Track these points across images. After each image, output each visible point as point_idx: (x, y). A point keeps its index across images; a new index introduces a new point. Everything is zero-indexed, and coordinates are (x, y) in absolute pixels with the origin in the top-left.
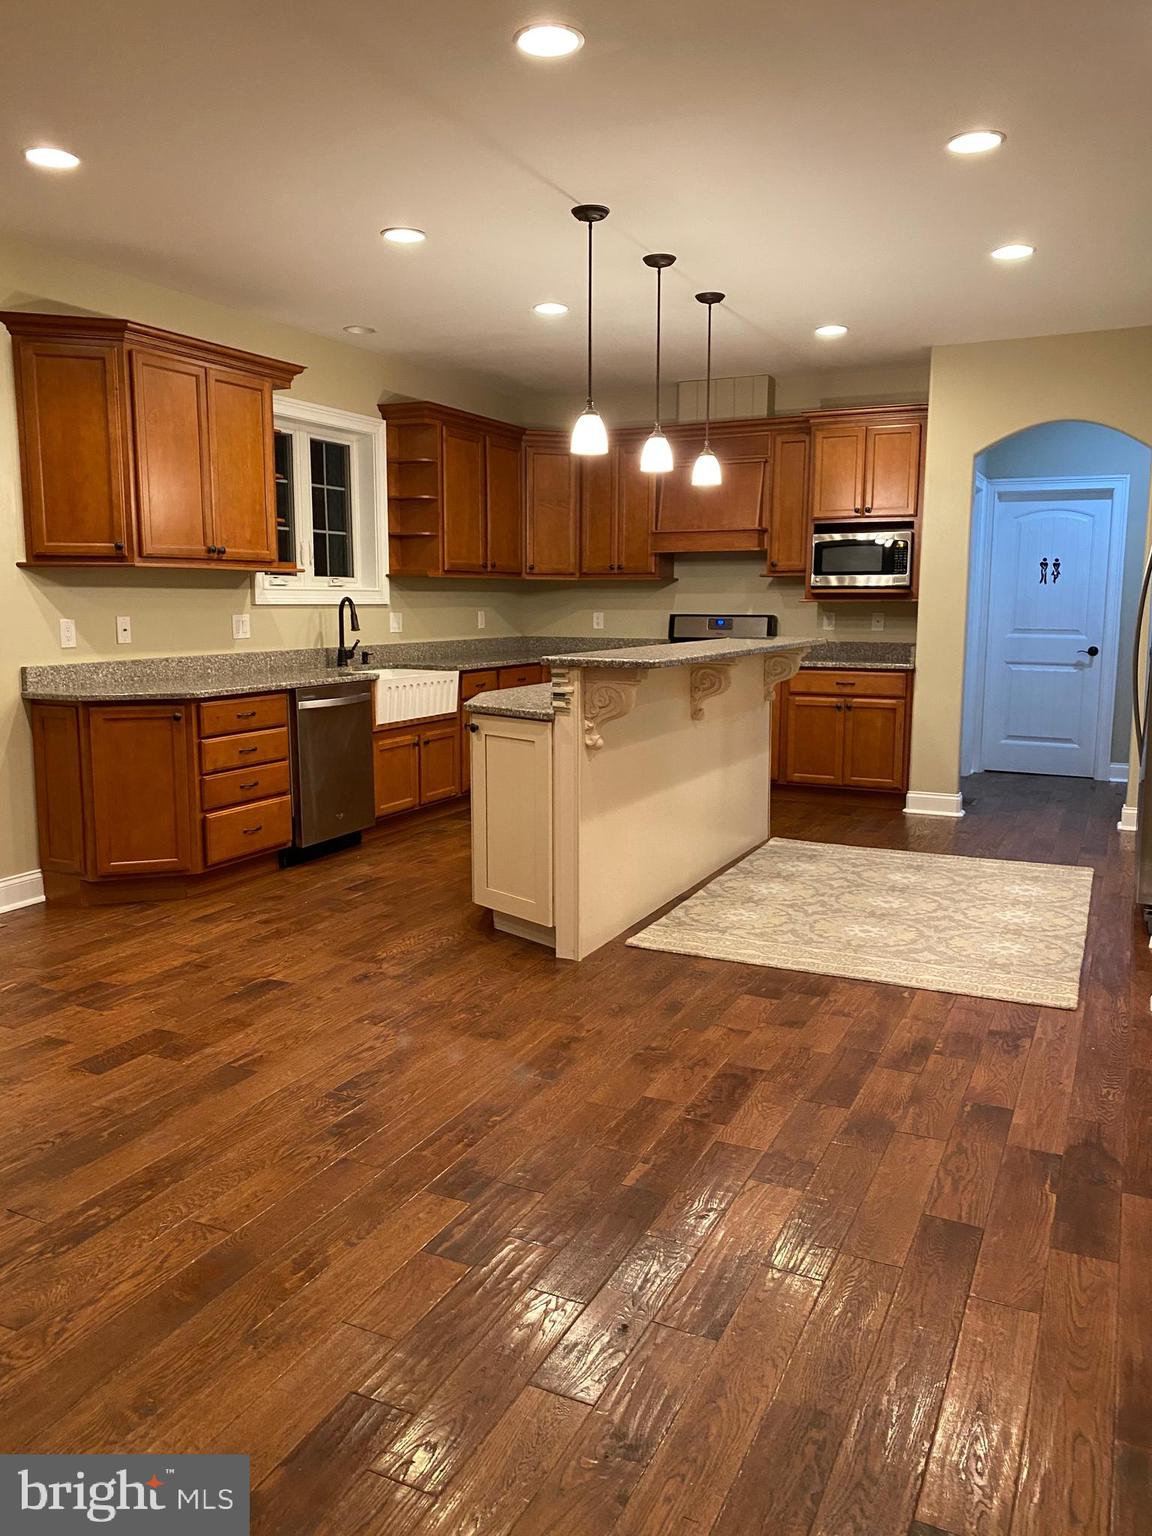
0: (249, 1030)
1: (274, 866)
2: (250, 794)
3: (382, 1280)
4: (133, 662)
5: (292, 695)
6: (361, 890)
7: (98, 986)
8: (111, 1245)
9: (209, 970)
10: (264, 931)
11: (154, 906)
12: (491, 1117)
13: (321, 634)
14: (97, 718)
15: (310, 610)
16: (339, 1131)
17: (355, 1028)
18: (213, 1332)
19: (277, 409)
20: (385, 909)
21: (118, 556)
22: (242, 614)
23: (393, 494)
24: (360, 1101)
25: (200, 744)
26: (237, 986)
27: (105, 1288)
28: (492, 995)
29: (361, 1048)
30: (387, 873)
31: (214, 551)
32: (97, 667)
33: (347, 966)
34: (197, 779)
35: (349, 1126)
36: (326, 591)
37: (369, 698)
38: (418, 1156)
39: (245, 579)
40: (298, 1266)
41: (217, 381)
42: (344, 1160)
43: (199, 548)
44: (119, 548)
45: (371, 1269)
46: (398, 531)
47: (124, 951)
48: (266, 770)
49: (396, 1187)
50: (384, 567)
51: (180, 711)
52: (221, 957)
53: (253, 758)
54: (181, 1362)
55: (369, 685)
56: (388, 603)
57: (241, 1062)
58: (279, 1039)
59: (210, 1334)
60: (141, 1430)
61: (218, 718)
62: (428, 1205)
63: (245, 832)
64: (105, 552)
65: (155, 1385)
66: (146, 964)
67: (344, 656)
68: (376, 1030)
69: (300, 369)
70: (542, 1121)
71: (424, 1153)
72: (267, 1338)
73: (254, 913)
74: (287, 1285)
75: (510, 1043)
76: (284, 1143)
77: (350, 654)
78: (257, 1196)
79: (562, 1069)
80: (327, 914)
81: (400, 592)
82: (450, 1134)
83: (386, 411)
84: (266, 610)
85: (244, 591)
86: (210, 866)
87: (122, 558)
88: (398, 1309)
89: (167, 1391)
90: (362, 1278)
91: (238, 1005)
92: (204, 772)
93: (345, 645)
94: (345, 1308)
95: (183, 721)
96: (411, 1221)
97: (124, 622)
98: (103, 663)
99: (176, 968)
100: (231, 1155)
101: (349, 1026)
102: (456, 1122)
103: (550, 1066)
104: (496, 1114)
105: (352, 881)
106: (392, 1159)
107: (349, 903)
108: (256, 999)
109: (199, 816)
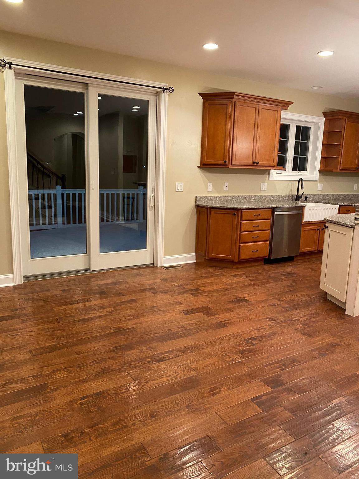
0: (232, 313)
1: (262, 263)
2: (255, 240)
3: (233, 404)
4: (228, 196)
5: (273, 209)
6: (286, 276)
7: (197, 289)
8: (166, 366)
9: (229, 292)
10: (250, 283)
11: (222, 269)
12: (294, 363)
13: (291, 190)
14: (213, 212)
15: (288, 182)
16: (242, 352)
17: (263, 320)
18: (179, 401)
19: (282, 116)
20: (291, 284)
21: (225, 165)
22: (264, 182)
23: (325, 143)
24: (254, 345)
25: (241, 223)
26: (235, 298)
27: (160, 377)
28: (314, 321)
29: (262, 328)
30: (297, 272)
31: (255, 163)
32: (217, 197)
33: (270, 300)
34: (239, 233)
35: (247, 351)
36: (296, 175)
37: (301, 212)
38: (264, 368)
39: (267, 171)
40: (211, 390)
41: (262, 109)
42: (240, 362)
43: (250, 162)
44: (225, 162)
45: (231, 399)
46: (325, 156)
47: (208, 281)
48: (262, 233)
49: (251, 376)
50: (318, 168)
51: (236, 212)
52: (234, 288)
53: (257, 228)
54: (167, 406)
55: (302, 208)
56: (318, 180)
57: (224, 322)
58: (239, 318)
59: (178, 401)
60: (150, 421)
61: (247, 215)
62: (259, 385)
63: (253, 251)
64: (221, 163)
65: (159, 410)
66: (213, 286)
67: (298, 197)
68: (270, 323)
69: (292, 103)
70: (312, 370)
71: (266, 368)
72: (193, 409)
73: (250, 277)
74: (205, 395)
75: (313, 340)
76: (225, 351)
77: (300, 197)
78: (210, 365)
79: (328, 354)
80: (271, 282)
81: (323, 177)
82: (277, 364)
83: (325, 114)
84: (272, 182)
85: (266, 175)
86: (240, 260)
87: (226, 165)
88: (233, 415)
89: (161, 413)
90: (227, 401)
91: (232, 304)
92: (241, 231)
93: (299, 194)
94: (218, 409)
95: (236, 215)
96: (250, 389)
97: (227, 184)
98: (219, 196)
99: (220, 289)
100: (209, 350)
101: (261, 320)
102: (281, 361)
103: (323, 351)
104: (297, 362)
105: (285, 272)
106: (254, 367)
107: (280, 279)
108: (238, 303)
109: (238, 244)
